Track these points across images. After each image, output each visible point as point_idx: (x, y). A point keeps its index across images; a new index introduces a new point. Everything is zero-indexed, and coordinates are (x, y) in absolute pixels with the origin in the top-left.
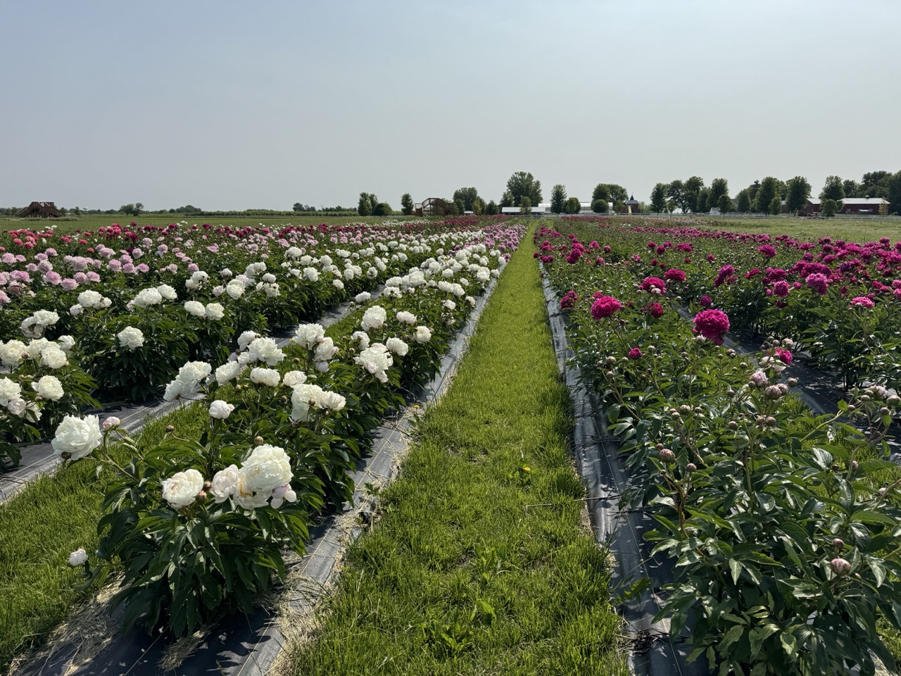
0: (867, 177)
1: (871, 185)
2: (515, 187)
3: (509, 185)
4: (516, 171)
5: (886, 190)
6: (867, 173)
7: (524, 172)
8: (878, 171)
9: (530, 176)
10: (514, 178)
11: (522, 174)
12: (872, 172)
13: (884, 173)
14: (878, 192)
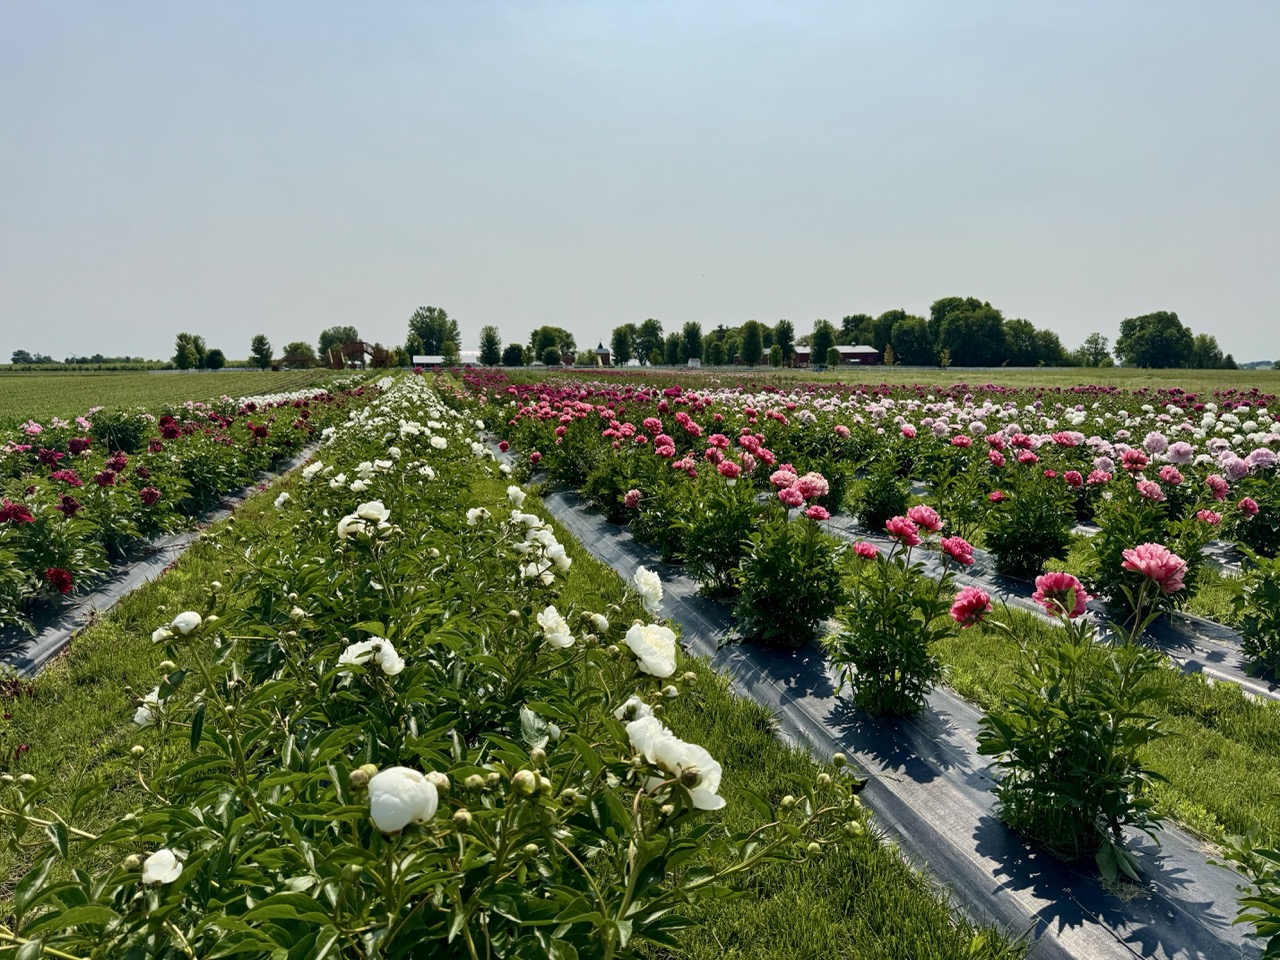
0: (847, 321)
1: (852, 330)
2: (422, 327)
3: (412, 325)
4: (422, 306)
5: (870, 336)
6: (846, 316)
7: (433, 306)
8: (857, 314)
9: (442, 312)
10: (418, 315)
11: (430, 310)
12: (852, 315)
13: (864, 316)
14: (862, 339)
